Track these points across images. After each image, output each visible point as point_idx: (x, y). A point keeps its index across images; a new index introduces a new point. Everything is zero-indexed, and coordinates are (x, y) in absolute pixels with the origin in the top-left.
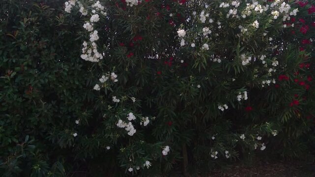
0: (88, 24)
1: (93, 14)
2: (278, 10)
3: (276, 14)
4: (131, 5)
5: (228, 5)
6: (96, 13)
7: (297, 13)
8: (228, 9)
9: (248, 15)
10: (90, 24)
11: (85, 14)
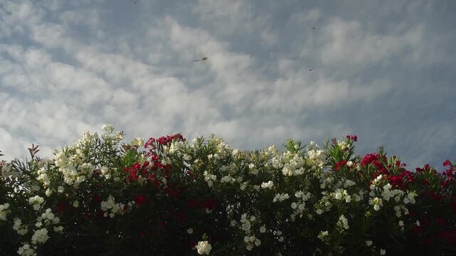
0: (26, 246)
1: (37, 229)
2: (380, 197)
3: (376, 203)
4: (112, 216)
5: (287, 196)
6: (42, 227)
7: (416, 198)
8: (288, 202)
9: (328, 209)
10: (31, 247)
11: (23, 232)
